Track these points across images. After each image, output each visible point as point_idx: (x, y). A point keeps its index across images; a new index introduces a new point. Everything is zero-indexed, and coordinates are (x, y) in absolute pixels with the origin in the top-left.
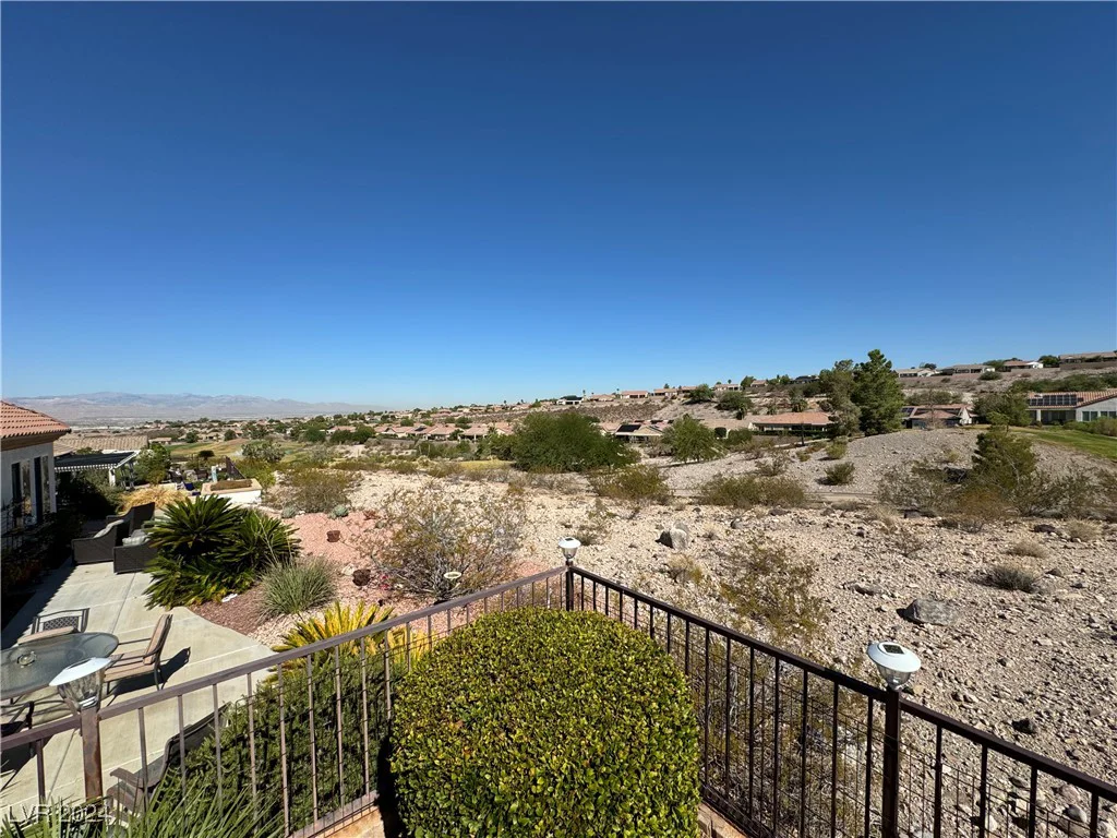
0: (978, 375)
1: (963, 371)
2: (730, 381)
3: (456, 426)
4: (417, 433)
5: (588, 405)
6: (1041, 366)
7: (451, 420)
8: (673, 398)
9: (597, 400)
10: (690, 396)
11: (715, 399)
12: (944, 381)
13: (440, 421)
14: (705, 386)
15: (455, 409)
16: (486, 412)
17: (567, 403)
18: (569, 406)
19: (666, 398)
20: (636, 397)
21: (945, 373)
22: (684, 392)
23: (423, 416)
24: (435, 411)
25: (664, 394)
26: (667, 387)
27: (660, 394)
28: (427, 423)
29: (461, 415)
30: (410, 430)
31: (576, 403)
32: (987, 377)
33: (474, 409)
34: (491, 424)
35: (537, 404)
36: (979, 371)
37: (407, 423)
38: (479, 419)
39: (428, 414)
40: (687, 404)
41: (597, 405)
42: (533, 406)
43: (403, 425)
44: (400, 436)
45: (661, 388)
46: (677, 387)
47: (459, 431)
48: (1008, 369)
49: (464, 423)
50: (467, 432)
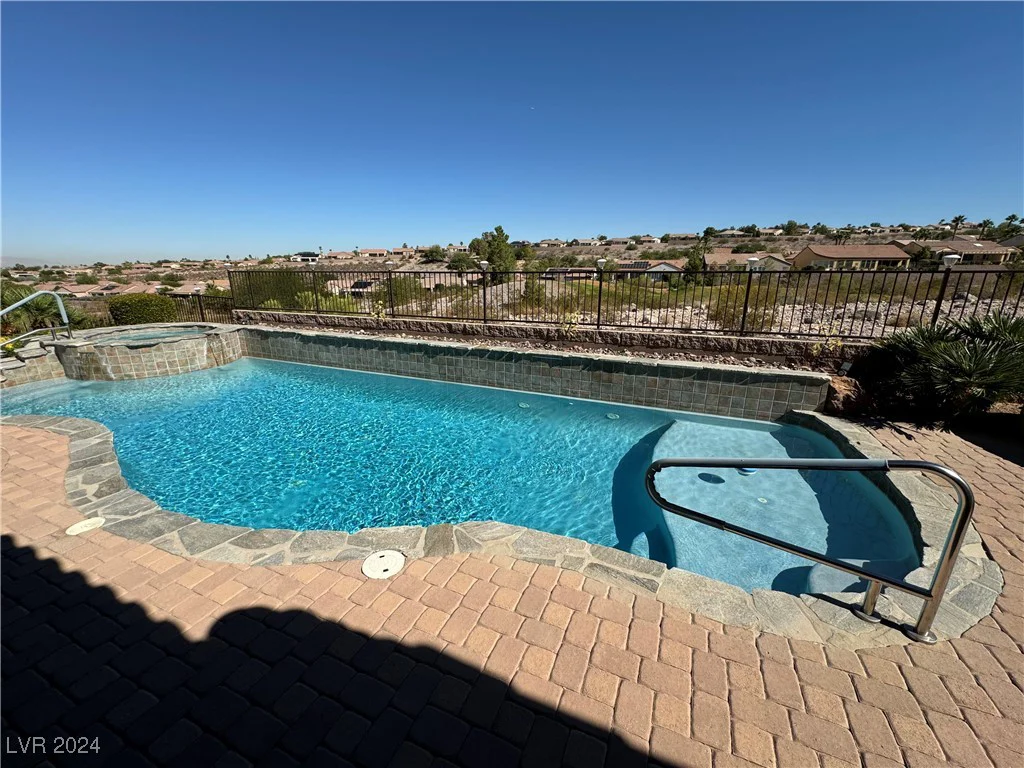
0: (626, 246)
1: (618, 243)
2: (462, 243)
3: (163, 284)
4: (105, 292)
5: (326, 263)
6: (659, 241)
7: (155, 278)
8: (411, 257)
9: (335, 257)
10: (425, 256)
11: (446, 259)
12: (606, 249)
13: (139, 279)
14: (438, 247)
15: (159, 264)
16: (203, 268)
17: (303, 260)
18: (304, 264)
19: (404, 257)
20: (375, 255)
21: (609, 243)
22: (420, 251)
23: (111, 272)
24: (128, 266)
25: (402, 253)
26: (405, 246)
27: (398, 253)
28: (119, 281)
29: (168, 271)
30: (95, 288)
31: (313, 260)
32: (630, 248)
33: (186, 264)
34: (210, 282)
35: (268, 260)
36: (626, 243)
37: (84, 280)
38: (194, 276)
39: (118, 270)
40: (422, 263)
41: (335, 263)
42: (264, 262)
43: (80, 283)
44: (79, 295)
45: (399, 248)
46: (415, 248)
47: (167, 289)
48: (642, 243)
49: (173, 280)
50: (178, 290)
